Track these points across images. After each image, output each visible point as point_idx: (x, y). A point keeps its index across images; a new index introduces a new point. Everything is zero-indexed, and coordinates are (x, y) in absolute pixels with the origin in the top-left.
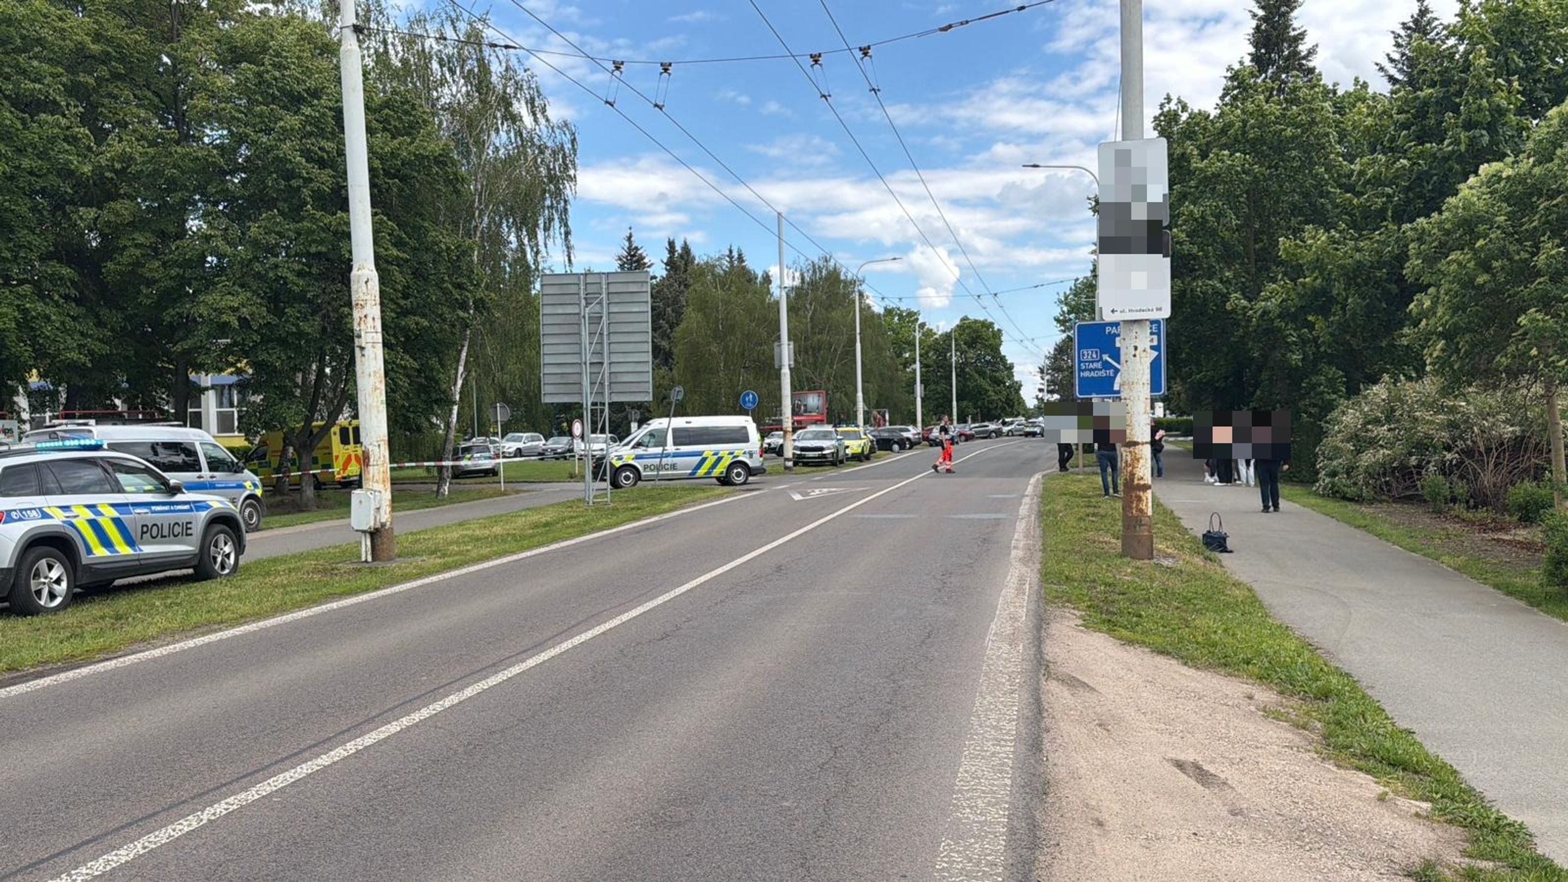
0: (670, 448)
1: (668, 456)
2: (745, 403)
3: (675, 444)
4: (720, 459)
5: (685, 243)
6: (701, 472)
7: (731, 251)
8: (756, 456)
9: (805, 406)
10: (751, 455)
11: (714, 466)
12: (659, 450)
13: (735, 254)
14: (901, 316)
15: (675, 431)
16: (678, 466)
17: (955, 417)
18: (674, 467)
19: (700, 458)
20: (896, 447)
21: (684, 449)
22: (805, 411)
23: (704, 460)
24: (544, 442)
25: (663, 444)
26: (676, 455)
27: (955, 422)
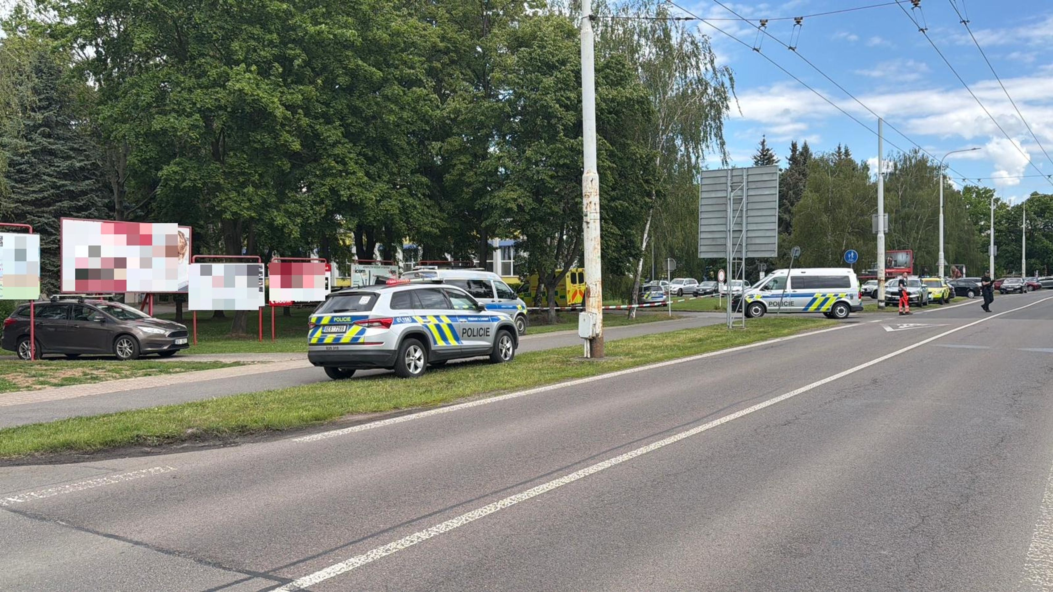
0: (789, 290)
1: (787, 296)
2: (847, 258)
3: (793, 288)
4: (827, 299)
5: (805, 143)
6: (812, 308)
7: (839, 148)
8: (856, 298)
9: (895, 261)
10: (852, 297)
11: (822, 304)
12: (780, 292)
13: (843, 150)
14: (978, 194)
15: (793, 278)
16: (794, 304)
17: (1024, 271)
18: (791, 304)
19: (811, 298)
20: (971, 294)
21: (799, 291)
22: (896, 265)
23: (815, 300)
24: (697, 284)
25: (784, 287)
26: (793, 296)
27: (1024, 275)
